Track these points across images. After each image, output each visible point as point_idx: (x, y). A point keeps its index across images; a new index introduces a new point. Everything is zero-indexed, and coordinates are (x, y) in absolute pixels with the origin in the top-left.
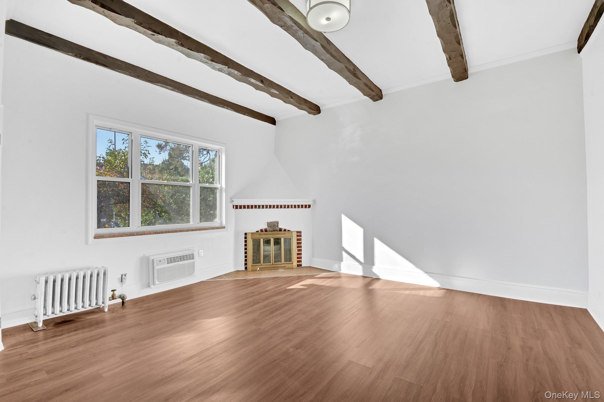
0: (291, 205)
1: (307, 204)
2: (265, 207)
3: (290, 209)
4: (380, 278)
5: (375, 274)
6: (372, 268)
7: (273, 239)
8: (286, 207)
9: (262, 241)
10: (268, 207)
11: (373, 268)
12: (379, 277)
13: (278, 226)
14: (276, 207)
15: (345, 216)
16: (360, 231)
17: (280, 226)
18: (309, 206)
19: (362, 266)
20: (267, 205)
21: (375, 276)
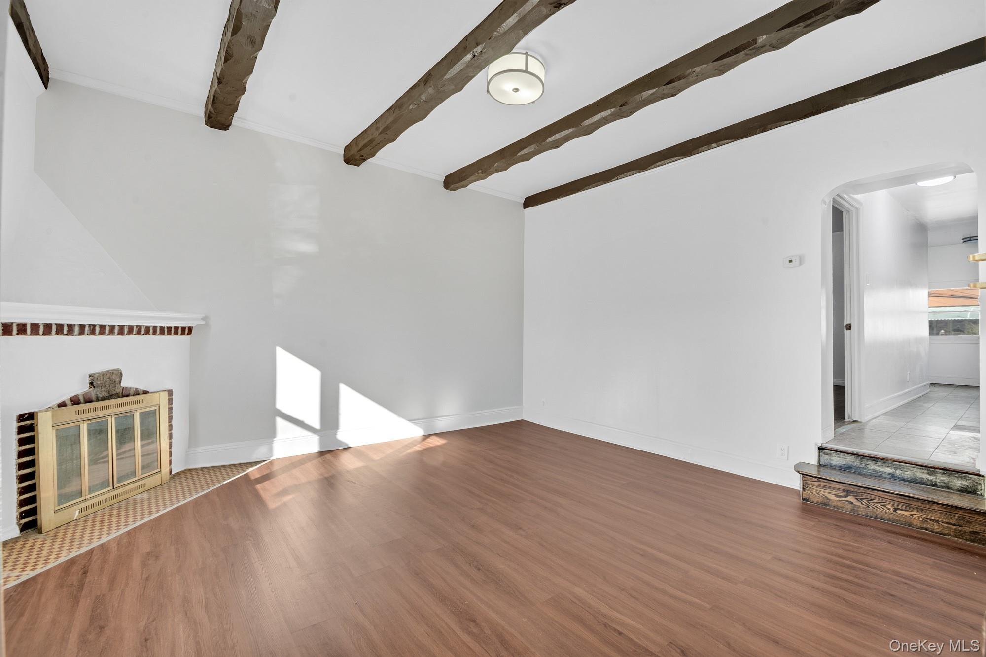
0: (154, 327)
1: (186, 324)
2: (87, 329)
3: (150, 337)
4: (350, 445)
5: (341, 443)
6: (336, 434)
7: (113, 419)
8: (143, 332)
9: (84, 428)
10: (97, 329)
11: (338, 433)
12: (347, 445)
13: (120, 382)
14: (116, 330)
15: (282, 350)
16: (313, 376)
17: (127, 383)
18: (190, 330)
19: (319, 436)
20: (94, 326)
21: (342, 446)
